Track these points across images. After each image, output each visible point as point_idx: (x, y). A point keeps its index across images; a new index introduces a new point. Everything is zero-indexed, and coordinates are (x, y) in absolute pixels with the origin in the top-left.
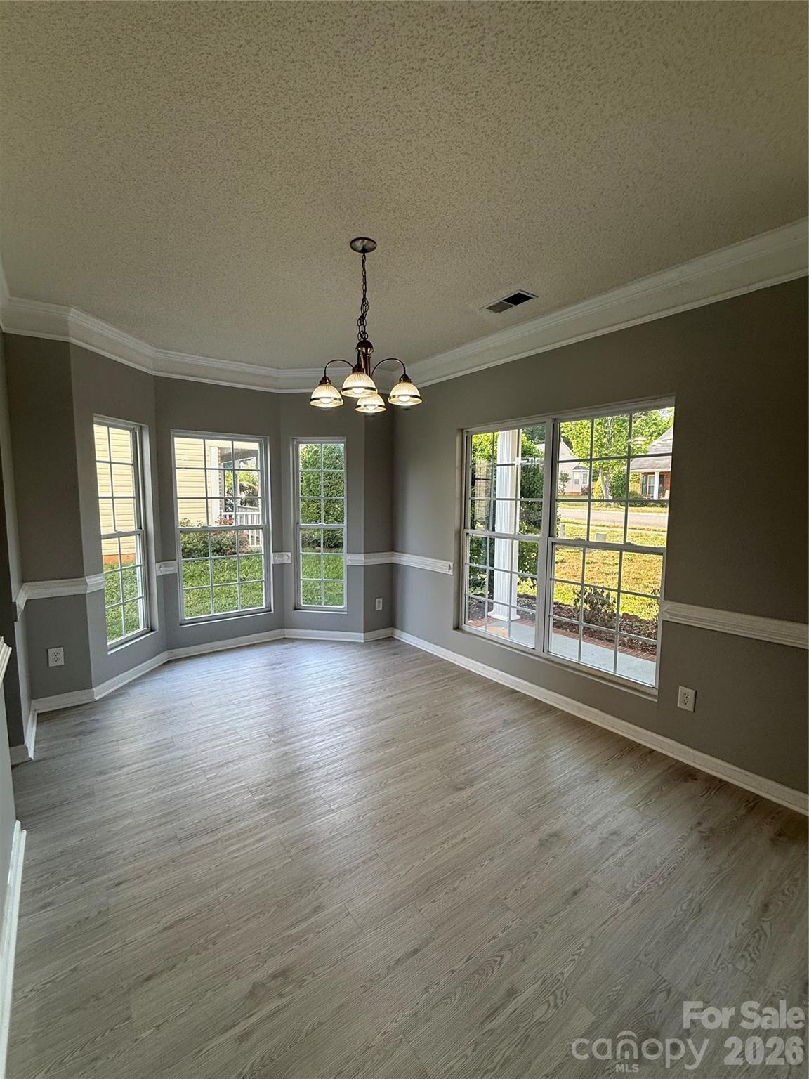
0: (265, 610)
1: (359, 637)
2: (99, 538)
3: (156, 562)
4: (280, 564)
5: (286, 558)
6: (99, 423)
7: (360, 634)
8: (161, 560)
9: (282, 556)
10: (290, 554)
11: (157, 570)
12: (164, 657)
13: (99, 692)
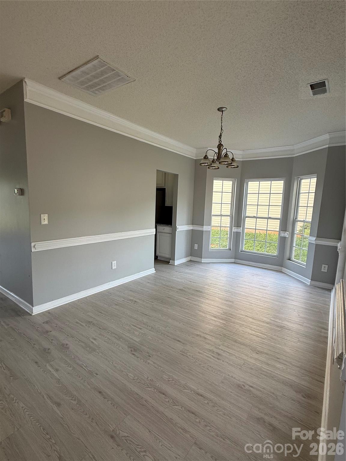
0: (276, 256)
1: (308, 281)
2: (210, 216)
3: (234, 227)
4: (284, 237)
5: (286, 234)
6: (215, 180)
7: (309, 280)
8: (236, 226)
9: (285, 233)
10: (288, 233)
11: (235, 230)
12: (233, 260)
13: (203, 260)
